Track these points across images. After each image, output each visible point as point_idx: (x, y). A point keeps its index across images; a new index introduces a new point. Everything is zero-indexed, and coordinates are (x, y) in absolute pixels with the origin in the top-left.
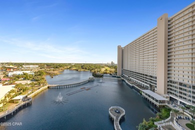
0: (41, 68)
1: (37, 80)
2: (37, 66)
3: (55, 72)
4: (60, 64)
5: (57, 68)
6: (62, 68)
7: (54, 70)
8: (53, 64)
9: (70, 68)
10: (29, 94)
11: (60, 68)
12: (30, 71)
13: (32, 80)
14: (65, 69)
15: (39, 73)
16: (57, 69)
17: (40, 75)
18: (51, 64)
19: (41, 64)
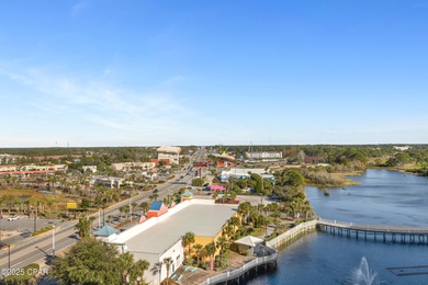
0: (290, 162)
1: (283, 200)
2: (278, 155)
3: (335, 176)
4: (349, 147)
5: (338, 161)
6: (358, 163)
7: (329, 170)
8: (325, 149)
9: (390, 164)
10: (269, 238)
11: (352, 164)
12: (262, 171)
13: (270, 198)
14: (371, 166)
15: (286, 178)
16: (340, 167)
17: (290, 183)
18: (319, 147)
19: (288, 147)
